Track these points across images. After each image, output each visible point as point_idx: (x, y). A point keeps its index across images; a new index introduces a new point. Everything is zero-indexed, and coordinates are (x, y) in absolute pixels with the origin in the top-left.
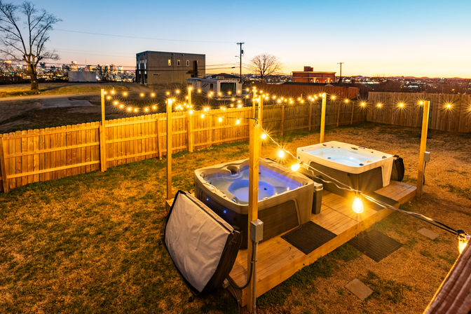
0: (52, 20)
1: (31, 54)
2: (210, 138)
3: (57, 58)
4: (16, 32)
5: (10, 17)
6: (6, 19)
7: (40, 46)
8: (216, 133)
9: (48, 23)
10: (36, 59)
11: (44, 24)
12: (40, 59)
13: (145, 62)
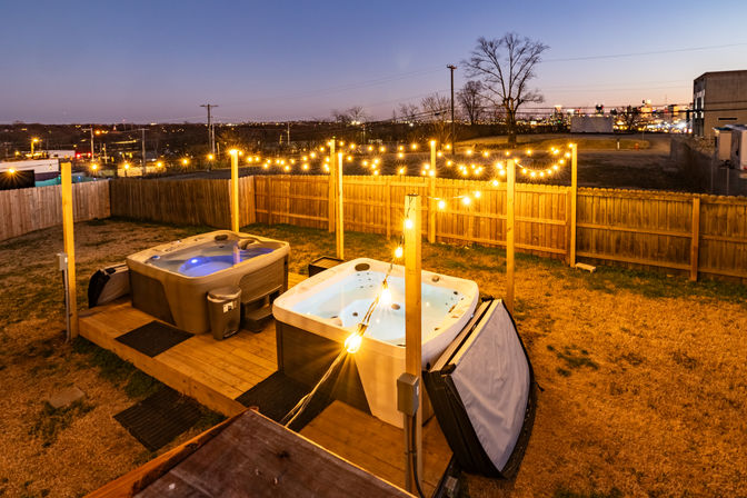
1: (510, 97)
2: (471, 230)
3: (541, 100)
4: (497, 73)
6: (487, 59)
8: (482, 223)
9: (534, 54)
10: (516, 102)
12: (519, 103)
13: (701, 94)
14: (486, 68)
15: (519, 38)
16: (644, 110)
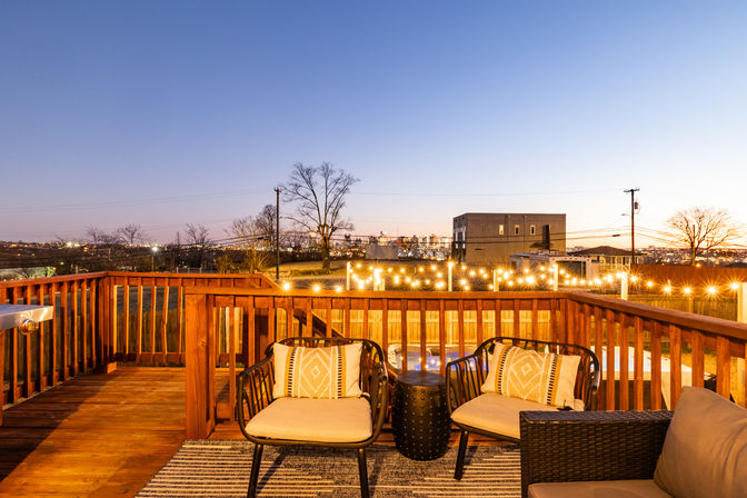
0: (350, 181)
1: (325, 224)
4: (314, 200)
5: (309, 182)
6: (305, 185)
7: (335, 214)
9: (345, 184)
10: (330, 229)
11: (341, 186)
12: (333, 230)
13: (463, 230)
14: (303, 194)
15: (333, 168)
16: (382, 240)
